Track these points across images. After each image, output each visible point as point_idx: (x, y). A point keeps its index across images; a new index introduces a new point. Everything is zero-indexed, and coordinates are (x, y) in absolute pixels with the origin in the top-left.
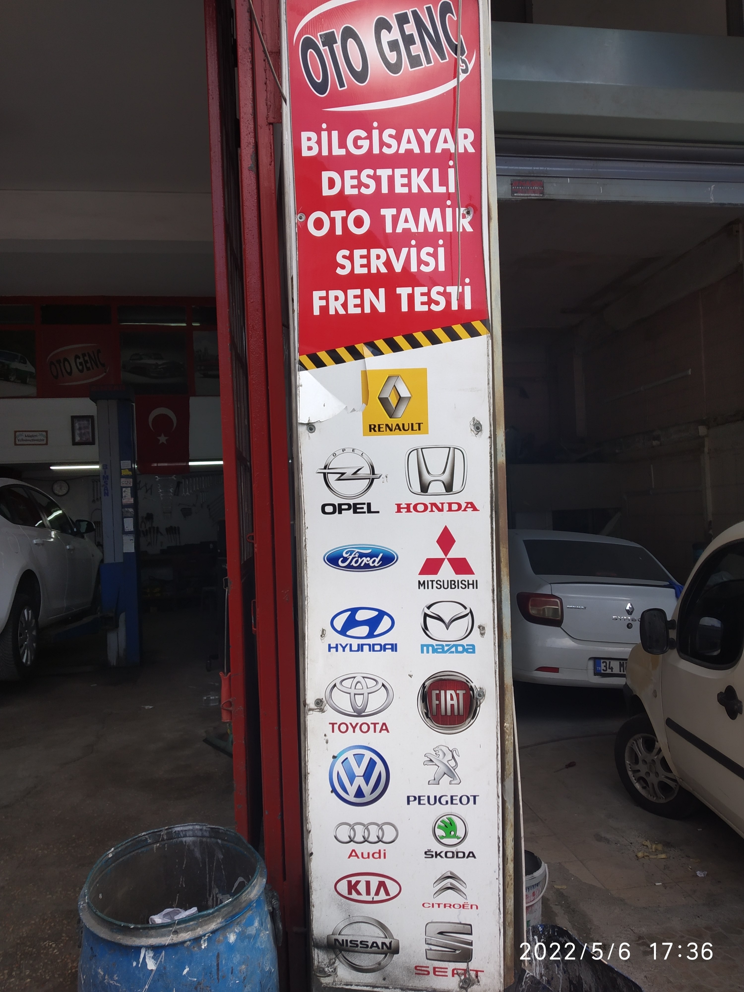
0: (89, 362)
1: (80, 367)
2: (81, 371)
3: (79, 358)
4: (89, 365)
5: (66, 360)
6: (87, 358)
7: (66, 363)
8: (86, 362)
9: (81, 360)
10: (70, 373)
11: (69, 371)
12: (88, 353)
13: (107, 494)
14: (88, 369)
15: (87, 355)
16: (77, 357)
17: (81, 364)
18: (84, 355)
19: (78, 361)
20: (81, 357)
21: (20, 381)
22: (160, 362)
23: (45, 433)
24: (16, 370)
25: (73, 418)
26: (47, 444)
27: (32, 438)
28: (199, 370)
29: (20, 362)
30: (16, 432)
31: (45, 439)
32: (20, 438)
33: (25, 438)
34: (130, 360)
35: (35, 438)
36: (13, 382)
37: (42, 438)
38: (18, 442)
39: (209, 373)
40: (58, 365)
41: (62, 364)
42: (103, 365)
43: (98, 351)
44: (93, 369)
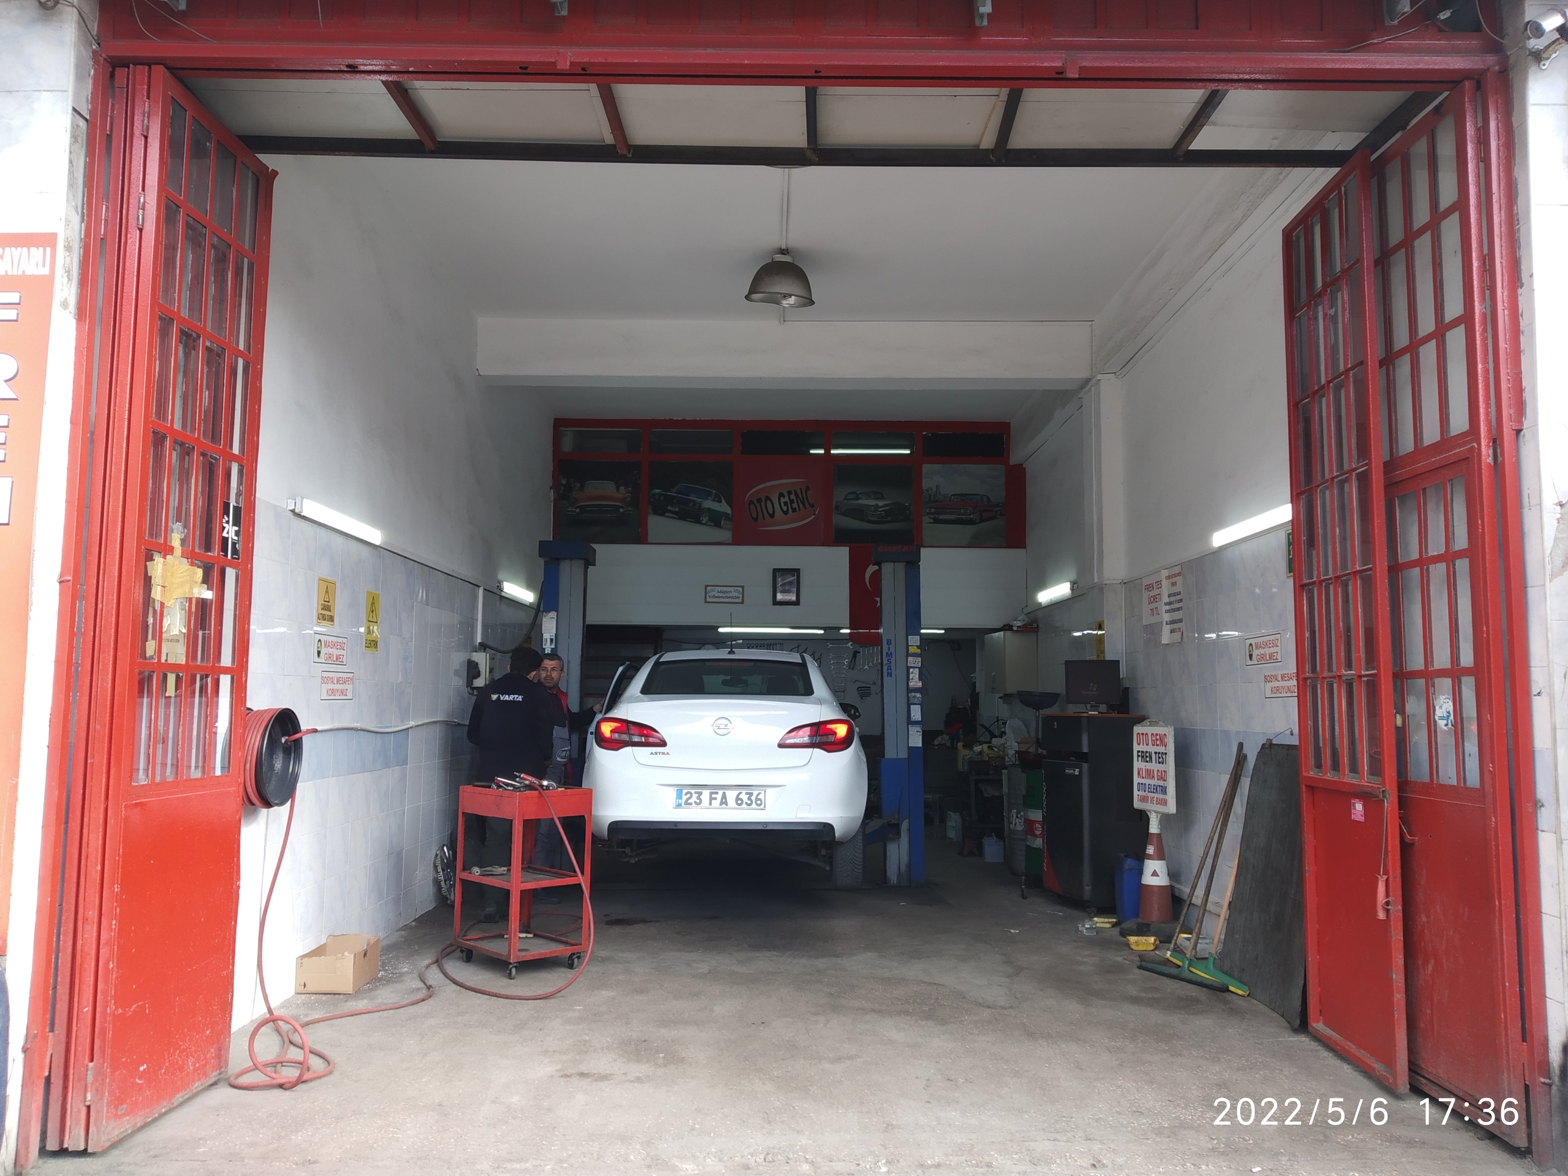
0: (795, 501)
1: (785, 508)
2: (786, 513)
3: (784, 497)
4: (795, 505)
5: (768, 498)
6: (793, 497)
7: (768, 502)
8: (792, 502)
9: (787, 499)
10: (772, 516)
11: (771, 512)
12: (795, 490)
13: (890, 675)
14: (794, 510)
15: (793, 492)
16: (781, 495)
17: (786, 504)
18: (789, 493)
19: (783, 500)
20: (786, 495)
21: (713, 524)
22: (881, 503)
23: (740, 589)
24: (709, 510)
25: (775, 571)
26: (742, 602)
27: (726, 595)
28: (928, 514)
29: (714, 500)
30: (706, 586)
31: (741, 596)
32: (712, 594)
33: (717, 595)
34: (845, 499)
35: (729, 595)
36: (705, 524)
37: (737, 595)
38: (708, 600)
39: (941, 517)
40: (758, 505)
41: (763, 504)
42: (812, 506)
43: (807, 489)
44: (800, 510)
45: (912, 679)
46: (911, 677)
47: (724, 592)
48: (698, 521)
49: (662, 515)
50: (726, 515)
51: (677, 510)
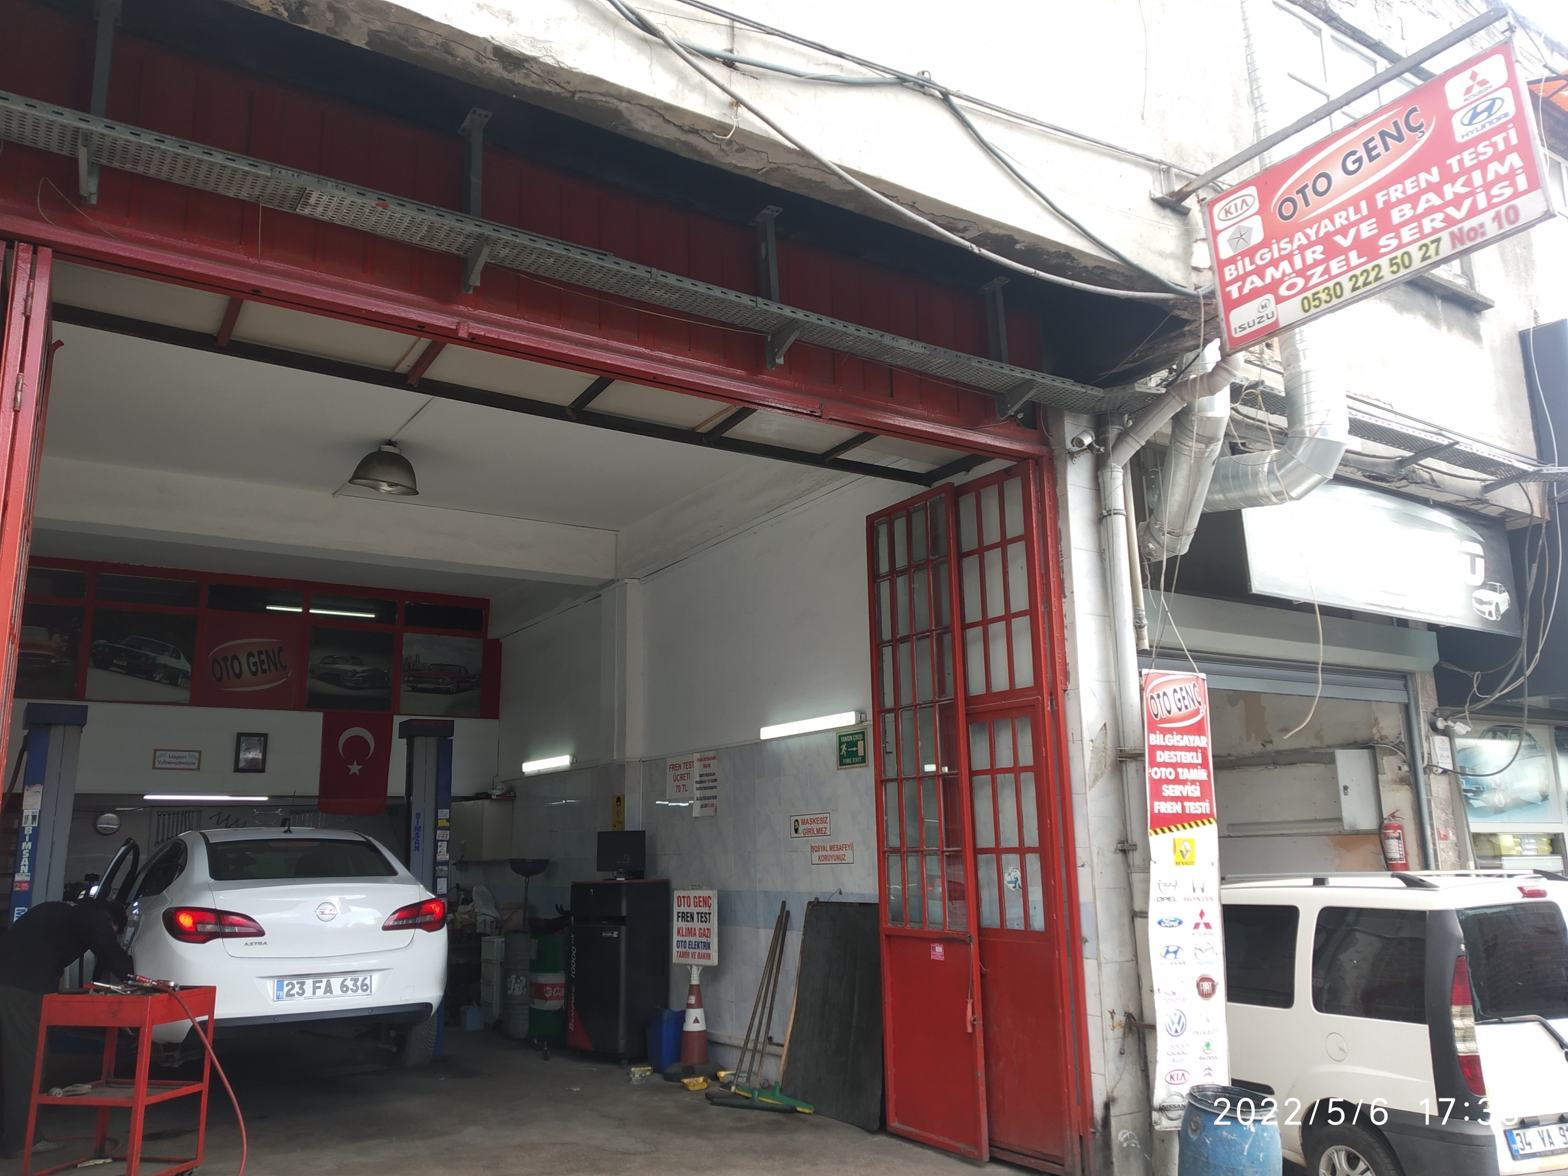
0: (266, 661)
1: (254, 669)
2: (255, 674)
3: (254, 656)
4: (265, 666)
5: (235, 657)
6: (263, 657)
7: (235, 661)
8: (262, 662)
9: (256, 659)
10: (239, 676)
11: (238, 672)
12: (266, 651)
13: (417, 848)
14: (264, 671)
15: (264, 653)
16: (251, 655)
17: (255, 664)
18: (260, 653)
19: (252, 660)
20: (256, 655)
21: (168, 682)
22: (359, 669)
23: (197, 754)
24: (165, 666)
25: (240, 735)
26: (198, 769)
27: (179, 760)
28: (407, 682)
29: (171, 656)
30: (156, 751)
31: (197, 762)
32: (162, 759)
33: (168, 760)
34: (321, 663)
35: (184, 760)
36: (158, 681)
37: (192, 760)
38: (157, 765)
39: (420, 686)
40: (223, 664)
41: (229, 663)
42: (284, 668)
43: (281, 649)
44: (270, 672)
45: (440, 852)
46: (439, 850)
47: (177, 758)
48: (150, 678)
49: (106, 667)
50: (185, 673)
51: (125, 664)
